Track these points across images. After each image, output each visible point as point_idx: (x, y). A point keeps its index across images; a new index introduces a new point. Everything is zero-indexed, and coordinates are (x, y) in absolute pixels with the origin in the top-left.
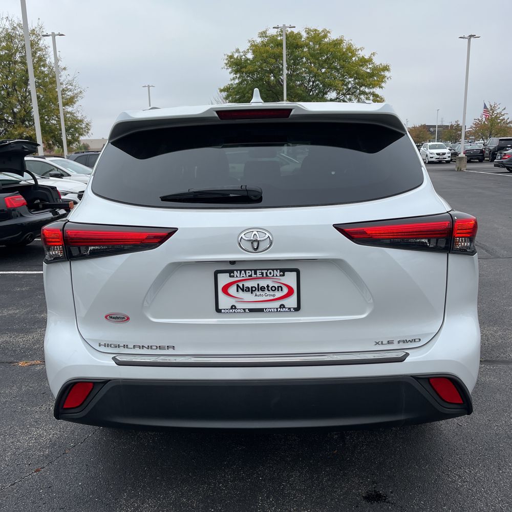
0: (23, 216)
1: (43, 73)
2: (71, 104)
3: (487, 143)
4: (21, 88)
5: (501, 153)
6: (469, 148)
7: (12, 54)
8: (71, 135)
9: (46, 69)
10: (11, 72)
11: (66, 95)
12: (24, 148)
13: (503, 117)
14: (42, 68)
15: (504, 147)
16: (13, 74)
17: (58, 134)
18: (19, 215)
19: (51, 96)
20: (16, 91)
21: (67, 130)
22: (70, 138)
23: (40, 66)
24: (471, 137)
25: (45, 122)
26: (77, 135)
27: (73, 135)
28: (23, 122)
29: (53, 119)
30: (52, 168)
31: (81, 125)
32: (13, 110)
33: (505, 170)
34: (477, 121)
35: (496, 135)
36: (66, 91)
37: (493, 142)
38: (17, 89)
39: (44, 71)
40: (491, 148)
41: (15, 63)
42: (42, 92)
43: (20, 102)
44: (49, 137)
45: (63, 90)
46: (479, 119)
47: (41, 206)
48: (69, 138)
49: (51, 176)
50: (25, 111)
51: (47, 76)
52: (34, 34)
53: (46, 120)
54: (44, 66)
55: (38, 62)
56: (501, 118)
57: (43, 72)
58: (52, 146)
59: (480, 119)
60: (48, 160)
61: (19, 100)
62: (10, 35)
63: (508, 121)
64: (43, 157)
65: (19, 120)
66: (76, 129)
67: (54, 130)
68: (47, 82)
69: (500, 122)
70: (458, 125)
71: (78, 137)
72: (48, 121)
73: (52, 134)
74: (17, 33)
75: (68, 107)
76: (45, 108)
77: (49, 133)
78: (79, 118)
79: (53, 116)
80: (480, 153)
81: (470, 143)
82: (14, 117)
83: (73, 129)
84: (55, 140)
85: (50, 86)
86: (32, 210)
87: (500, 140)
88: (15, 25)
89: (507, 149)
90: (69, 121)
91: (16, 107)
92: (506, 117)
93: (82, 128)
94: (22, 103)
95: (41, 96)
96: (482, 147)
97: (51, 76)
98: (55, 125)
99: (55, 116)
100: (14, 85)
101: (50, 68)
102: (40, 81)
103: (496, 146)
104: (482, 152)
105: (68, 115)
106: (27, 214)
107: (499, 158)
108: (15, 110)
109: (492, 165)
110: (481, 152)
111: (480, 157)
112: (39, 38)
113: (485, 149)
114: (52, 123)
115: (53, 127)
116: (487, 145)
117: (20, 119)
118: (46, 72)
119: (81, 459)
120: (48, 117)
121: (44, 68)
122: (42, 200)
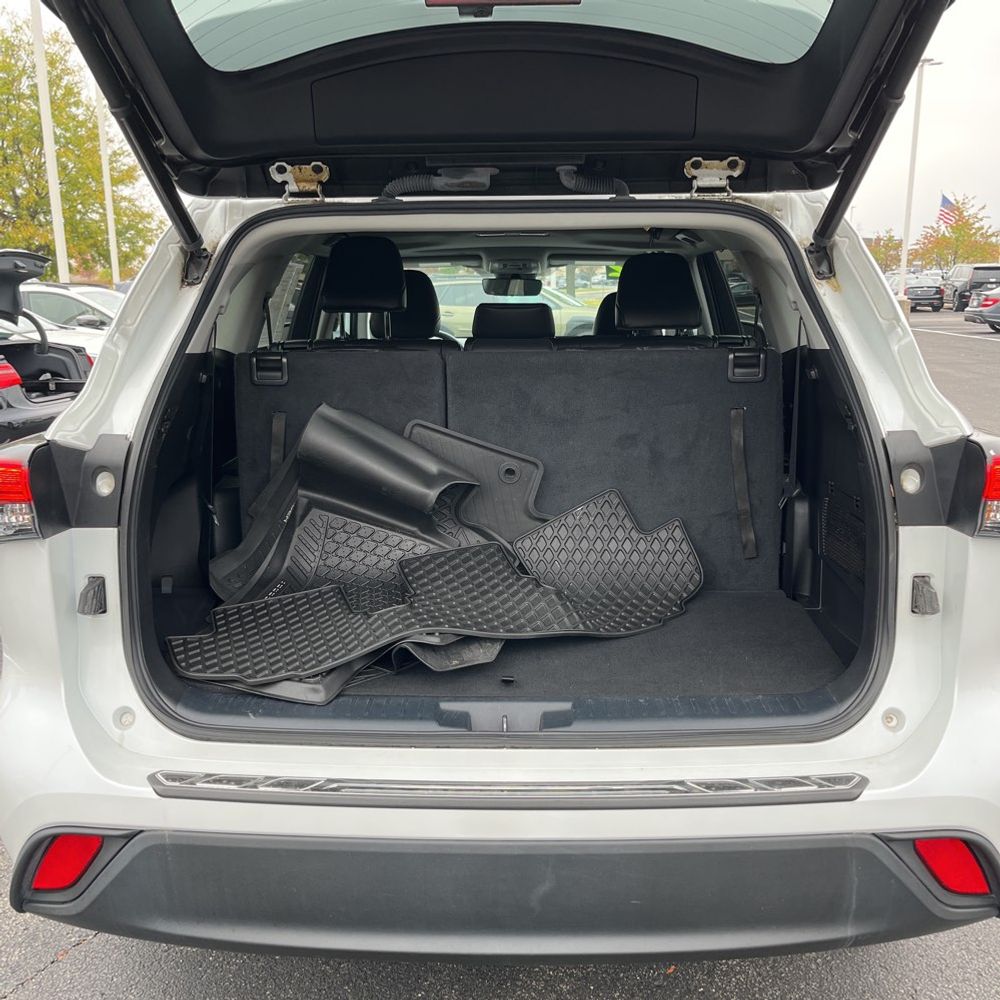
0: (12, 407)
1: (74, 119)
2: (131, 182)
3: (950, 273)
4: (31, 149)
5: (979, 295)
6: (914, 283)
7: (14, 80)
8: (129, 242)
9: (80, 111)
10: (11, 117)
11: (119, 164)
12: (16, 266)
13: (982, 223)
14: (74, 109)
15: (983, 283)
16: (14, 119)
17: (102, 241)
18: (4, 405)
19: (90, 165)
20: (21, 153)
21: (119, 234)
22: (126, 248)
23: (69, 105)
24: (915, 263)
25: (78, 217)
26: (141, 243)
27: (133, 243)
28: (34, 214)
29: (93, 211)
30: (84, 308)
31: (149, 223)
32: (14, 192)
33: (987, 328)
34: (930, 231)
35: (966, 259)
36: (120, 155)
37: (961, 274)
38: (23, 149)
39: (78, 116)
40: (957, 284)
41: (20, 97)
42: (72, 157)
43: (30, 177)
44: (84, 247)
45: (115, 153)
46: (932, 228)
47: (52, 387)
48: (124, 249)
49: (81, 325)
50: (37, 193)
51: (82, 124)
52: (58, 41)
53: (79, 212)
54: (77, 104)
55: (64, 96)
56: (977, 225)
57: (74, 117)
58: (91, 264)
59: (935, 226)
60: (74, 292)
61: (25, 171)
62: (9, 42)
63: (990, 232)
64: (65, 286)
65: (25, 212)
66: (139, 232)
67: (96, 233)
68: (81, 136)
69: (975, 233)
70: (891, 239)
71: (143, 248)
72: (85, 214)
73: (91, 241)
74: (24, 38)
75: (123, 187)
76: (79, 189)
77: (85, 239)
78: (146, 210)
79: (93, 205)
80: (935, 294)
81: (914, 273)
82: (17, 206)
83: (132, 232)
84: (97, 252)
85: (88, 145)
86: (34, 395)
87: (976, 269)
88: (19, 23)
89: (989, 286)
90: (126, 215)
91: (20, 186)
92: (985, 223)
93: (151, 230)
94: (32, 178)
95: (71, 165)
96: (939, 282)
97: (90, 125)
98: (96, 222)
99: (97, 205)
100: (16, 141)
101: (88, 109)
102: (68, 135)
103: (966, 280)
104: (940, 291)
105: (124, 204)
106: (21, 402)
107: (975, 304)
108: (19, 191)
109: (959, 318)
110: (937, 293)
111: (936, 302)
112: (67, 49)
113: (945, 285)
114: (91, 219)
115: (94, 227)
116: (948, 279)
117: (28, 209)
118: (81, 118)
119: (90, 977)
120: (84, 207)
121: (78, 109)
122: (54, 374)
